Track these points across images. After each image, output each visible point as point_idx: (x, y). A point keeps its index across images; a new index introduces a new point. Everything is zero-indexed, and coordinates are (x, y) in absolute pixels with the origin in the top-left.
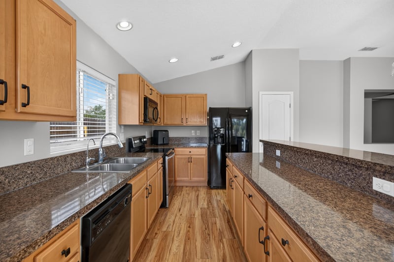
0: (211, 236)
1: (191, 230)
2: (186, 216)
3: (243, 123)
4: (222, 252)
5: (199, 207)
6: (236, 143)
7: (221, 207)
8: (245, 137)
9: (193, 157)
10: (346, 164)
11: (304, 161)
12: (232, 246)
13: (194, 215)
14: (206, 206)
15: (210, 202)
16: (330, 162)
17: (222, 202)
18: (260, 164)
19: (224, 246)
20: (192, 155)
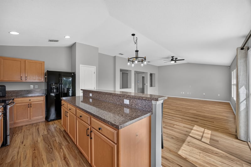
0: (54, 149)
1: (36, 151)
2: (30, 145)
3: (69, 80)
4: (63, 153)
5: (40, 135)
6: (66, 92)
7: (58, 130)
8: (71, 88)
9: (32, 103)
10: (117, 96)
11: (102, 97)
12: (69, 148)
13: (37, 141)
14: (46, 133)
15: (49, 130)
16: (112, 96)
17: (58, 127)
18: (82, 102)
19: (63, 150)
20: (32, 102)
